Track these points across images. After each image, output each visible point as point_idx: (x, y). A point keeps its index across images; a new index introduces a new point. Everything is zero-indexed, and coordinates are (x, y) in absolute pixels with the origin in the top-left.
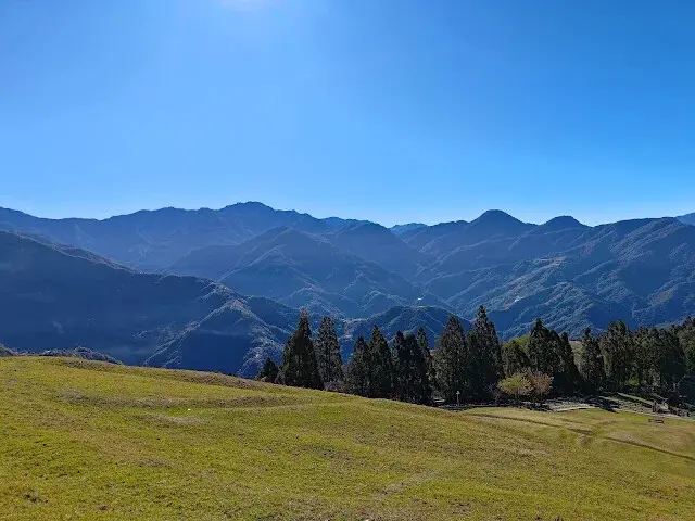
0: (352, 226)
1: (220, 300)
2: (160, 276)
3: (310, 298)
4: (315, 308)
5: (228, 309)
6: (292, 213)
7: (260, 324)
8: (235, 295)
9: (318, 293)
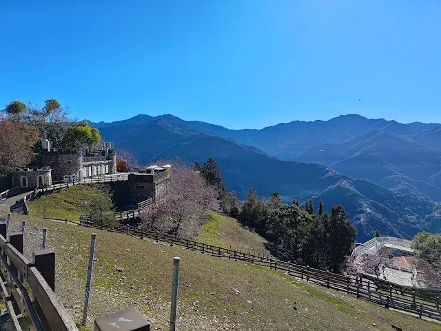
0: (435, 129)
1: (333, 179)
2: (295, 162)
3: (399, 183)
4: (403, 191)
5: (339, 187)
6: (382, 121)
7: (363, 198)
8: (344, 178)
9: (404, 179)
